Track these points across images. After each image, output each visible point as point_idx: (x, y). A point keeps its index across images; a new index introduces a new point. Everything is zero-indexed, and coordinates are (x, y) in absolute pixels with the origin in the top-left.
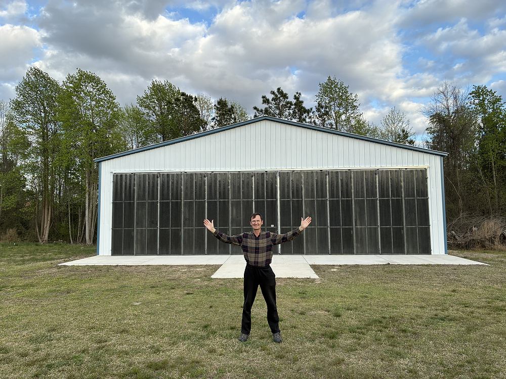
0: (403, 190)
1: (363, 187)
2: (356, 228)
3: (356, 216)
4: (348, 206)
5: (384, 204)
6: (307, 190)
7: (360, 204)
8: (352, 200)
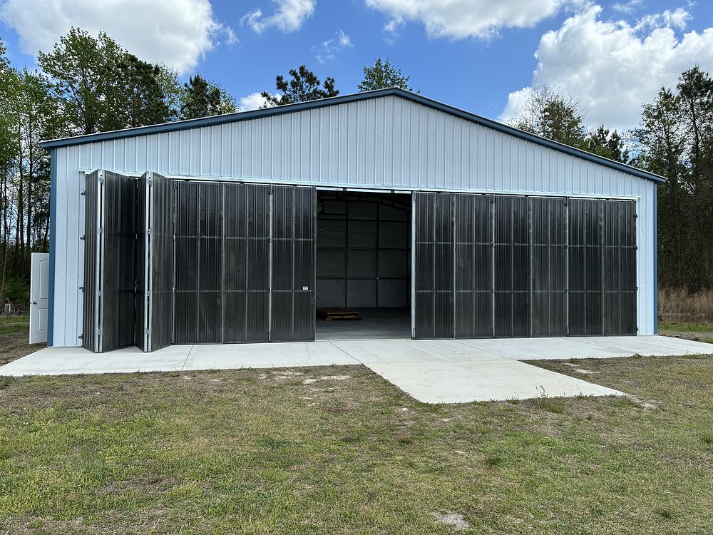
0: (602, 233)
1: (546, 227)
2: (534, 294)
3: (534, 274)
4: (523, 255)
5: (576, 255)
6: (461, 227)
7: (541, 253)
8: (529, 246)
